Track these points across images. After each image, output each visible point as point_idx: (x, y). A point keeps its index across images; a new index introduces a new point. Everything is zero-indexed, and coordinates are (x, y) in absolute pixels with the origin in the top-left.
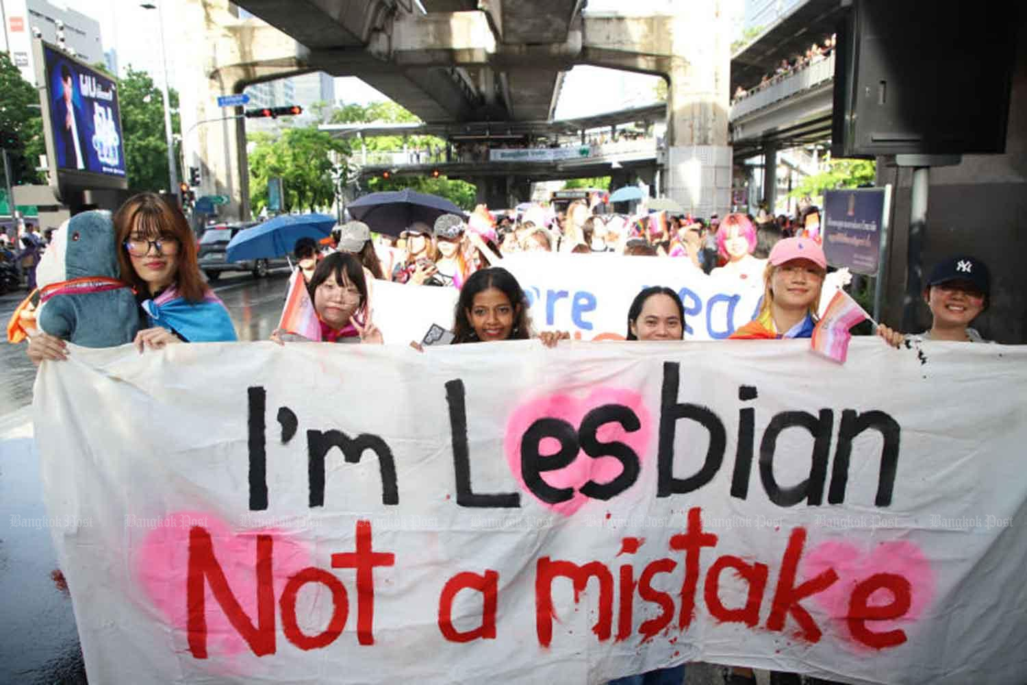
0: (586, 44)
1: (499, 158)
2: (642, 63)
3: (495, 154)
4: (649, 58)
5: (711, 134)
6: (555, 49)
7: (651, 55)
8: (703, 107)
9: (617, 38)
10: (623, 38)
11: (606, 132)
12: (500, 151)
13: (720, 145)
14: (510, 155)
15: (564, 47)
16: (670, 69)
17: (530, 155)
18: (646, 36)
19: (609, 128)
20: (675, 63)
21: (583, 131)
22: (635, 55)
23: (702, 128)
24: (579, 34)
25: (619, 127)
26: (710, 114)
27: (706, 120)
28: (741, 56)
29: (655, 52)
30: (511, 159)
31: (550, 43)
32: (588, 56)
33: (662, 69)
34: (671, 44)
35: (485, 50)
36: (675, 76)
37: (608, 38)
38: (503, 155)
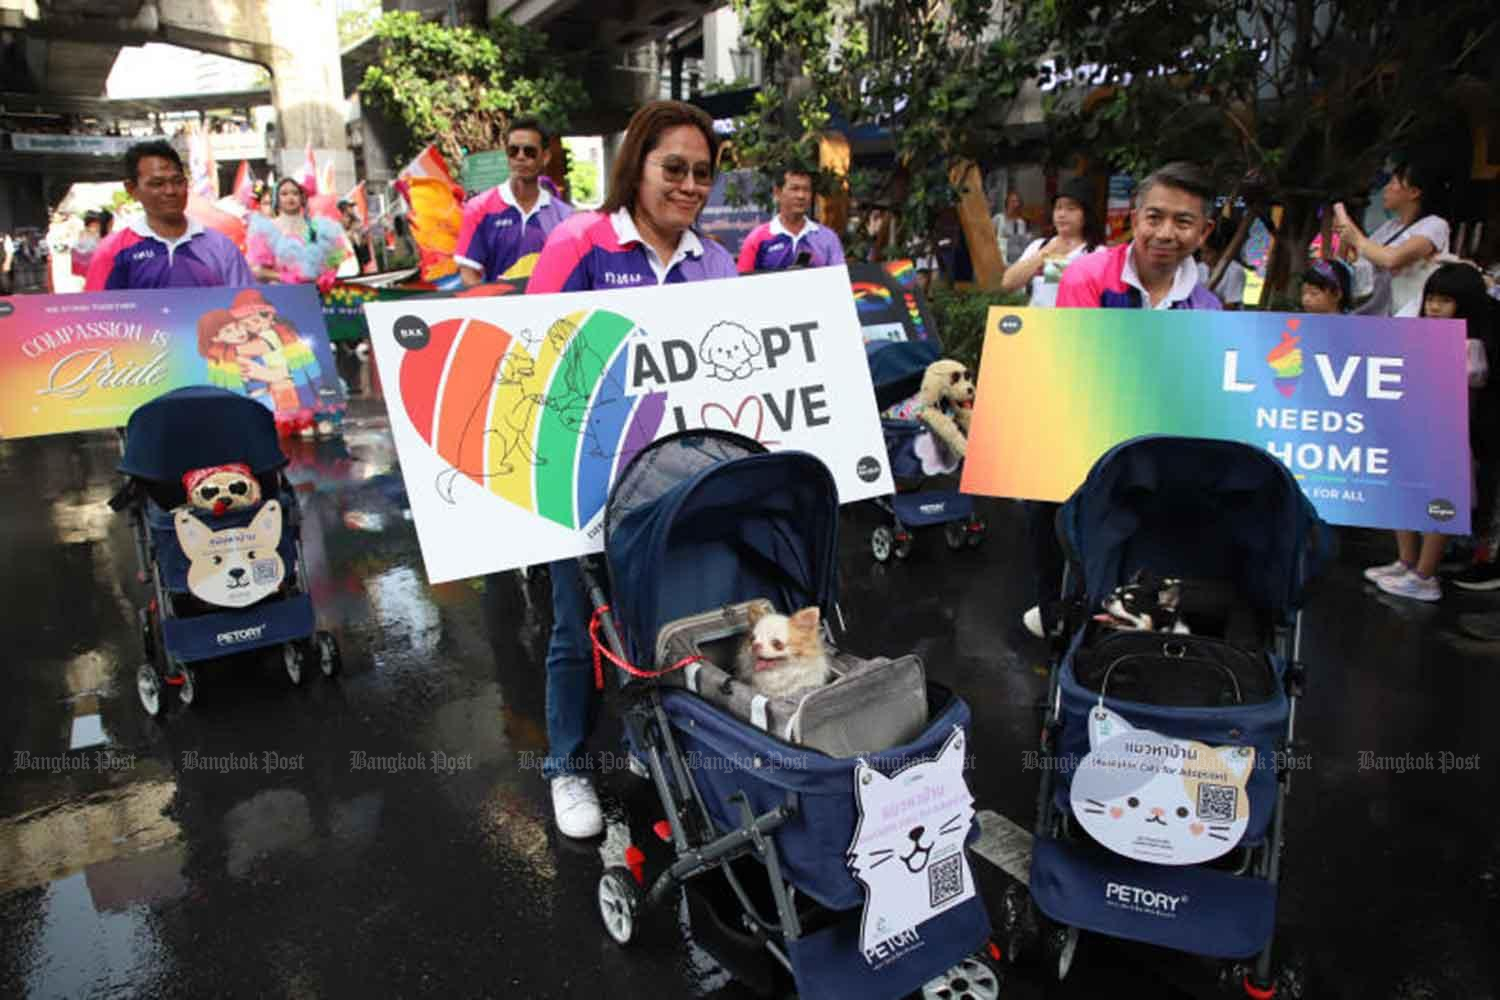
0: (165, 21)
1: (28, 147)
2: (235, 49)
3: (20, 140)
4: (244, 45)
5: (326, 137)
6: (123, 24)
7: (247, 42)
8: (315, 108)
9: (201, 19)
10: (210, 19)
11: (192, 118)
12: (27, 137)
13: (338, 148)
14: (47, 143)
15: (135, 23)
16: (271, 58)
17: (79, 145)
18: (237, 20)
19: (195, 113)
20: (276, 54)
21: (157, 115)
22: (226, 40)
23: (317, 130)
24: (153, 11)
25: (209, 113)
26: (323, 116)
27: (320, 121)
28: (351, 53)
29: (250, 39)
30: (49, 149)
31: (117, 17)
32: (165, 34)
33: (260, 56)
34: (268, 30)
35: (21, 13)
36: (277, 66)
37: (191, 16)
38: (34, 142)
